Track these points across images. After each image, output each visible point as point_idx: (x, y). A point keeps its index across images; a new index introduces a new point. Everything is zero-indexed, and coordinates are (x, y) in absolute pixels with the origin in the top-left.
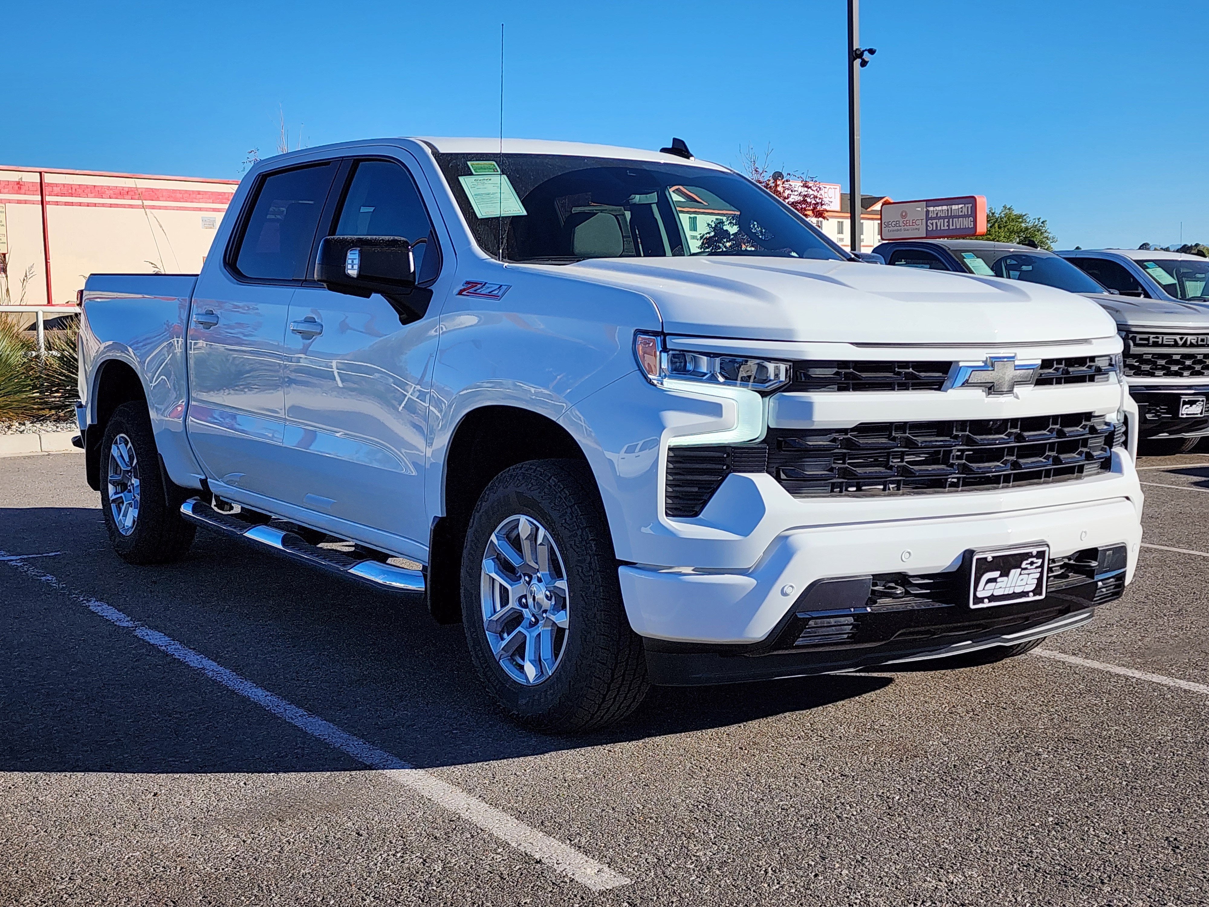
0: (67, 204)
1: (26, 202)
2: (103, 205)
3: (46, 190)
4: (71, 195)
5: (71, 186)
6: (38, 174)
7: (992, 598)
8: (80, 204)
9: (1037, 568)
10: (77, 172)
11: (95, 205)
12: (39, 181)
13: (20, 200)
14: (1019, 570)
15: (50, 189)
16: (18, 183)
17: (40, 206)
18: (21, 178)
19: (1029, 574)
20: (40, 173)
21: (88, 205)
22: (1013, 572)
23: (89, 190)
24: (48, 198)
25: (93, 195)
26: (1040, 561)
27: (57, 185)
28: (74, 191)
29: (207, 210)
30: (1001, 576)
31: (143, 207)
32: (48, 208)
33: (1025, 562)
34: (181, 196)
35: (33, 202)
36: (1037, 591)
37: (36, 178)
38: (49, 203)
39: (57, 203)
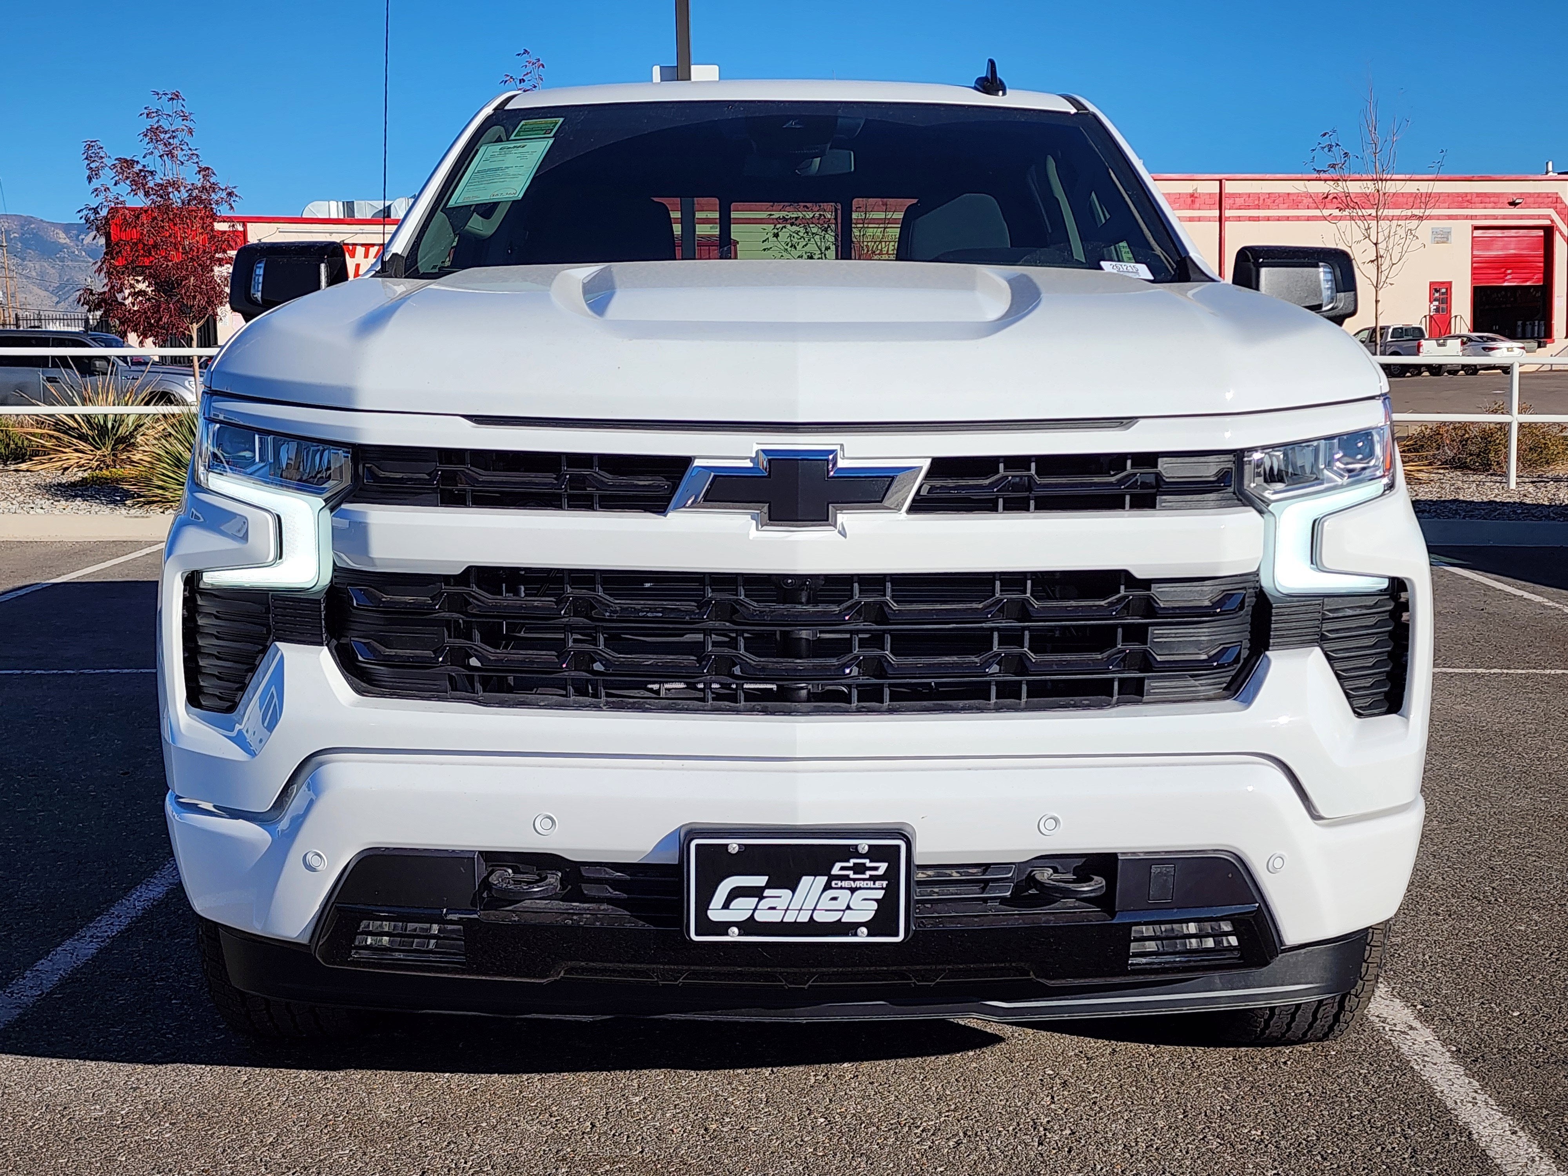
0: (1251, 219)
1: (1199, 219)
2: (1298, 218)
3: (1226, 202)
4: (1258, 207)
5: (1258, 196)
6: (1218, 182)
7: (749, 926)
8: (1268, 219)
9: (873, 878)
10: (1268, 176)
11: (1288, 218)
12: (1218, 191)
13: (1193, 217)
14: (823, 880)
15: (1231, 201)
16: (1192, 195)
17: (1218, 223)
18: (1196, 189)
19: (853, 890)
20: (1221, 181)
21: (1279, 219)
22: (806, 881)
23: (1281, 199)
24: (1228, 213)
25: (1286, 206)
26: (883, 867)
27: (1240, 195)
28: (1261, 201)
29: (1438, 218)
30: (768, 886)
31: (1352, 218)
32: (1227, 225)
33: (838, 865)
34: (1405, 200)
35: (1209, 219)
36: (878, 925)
37: (1214, 187)
38: (1228, 219)
39: (1239, 219)
